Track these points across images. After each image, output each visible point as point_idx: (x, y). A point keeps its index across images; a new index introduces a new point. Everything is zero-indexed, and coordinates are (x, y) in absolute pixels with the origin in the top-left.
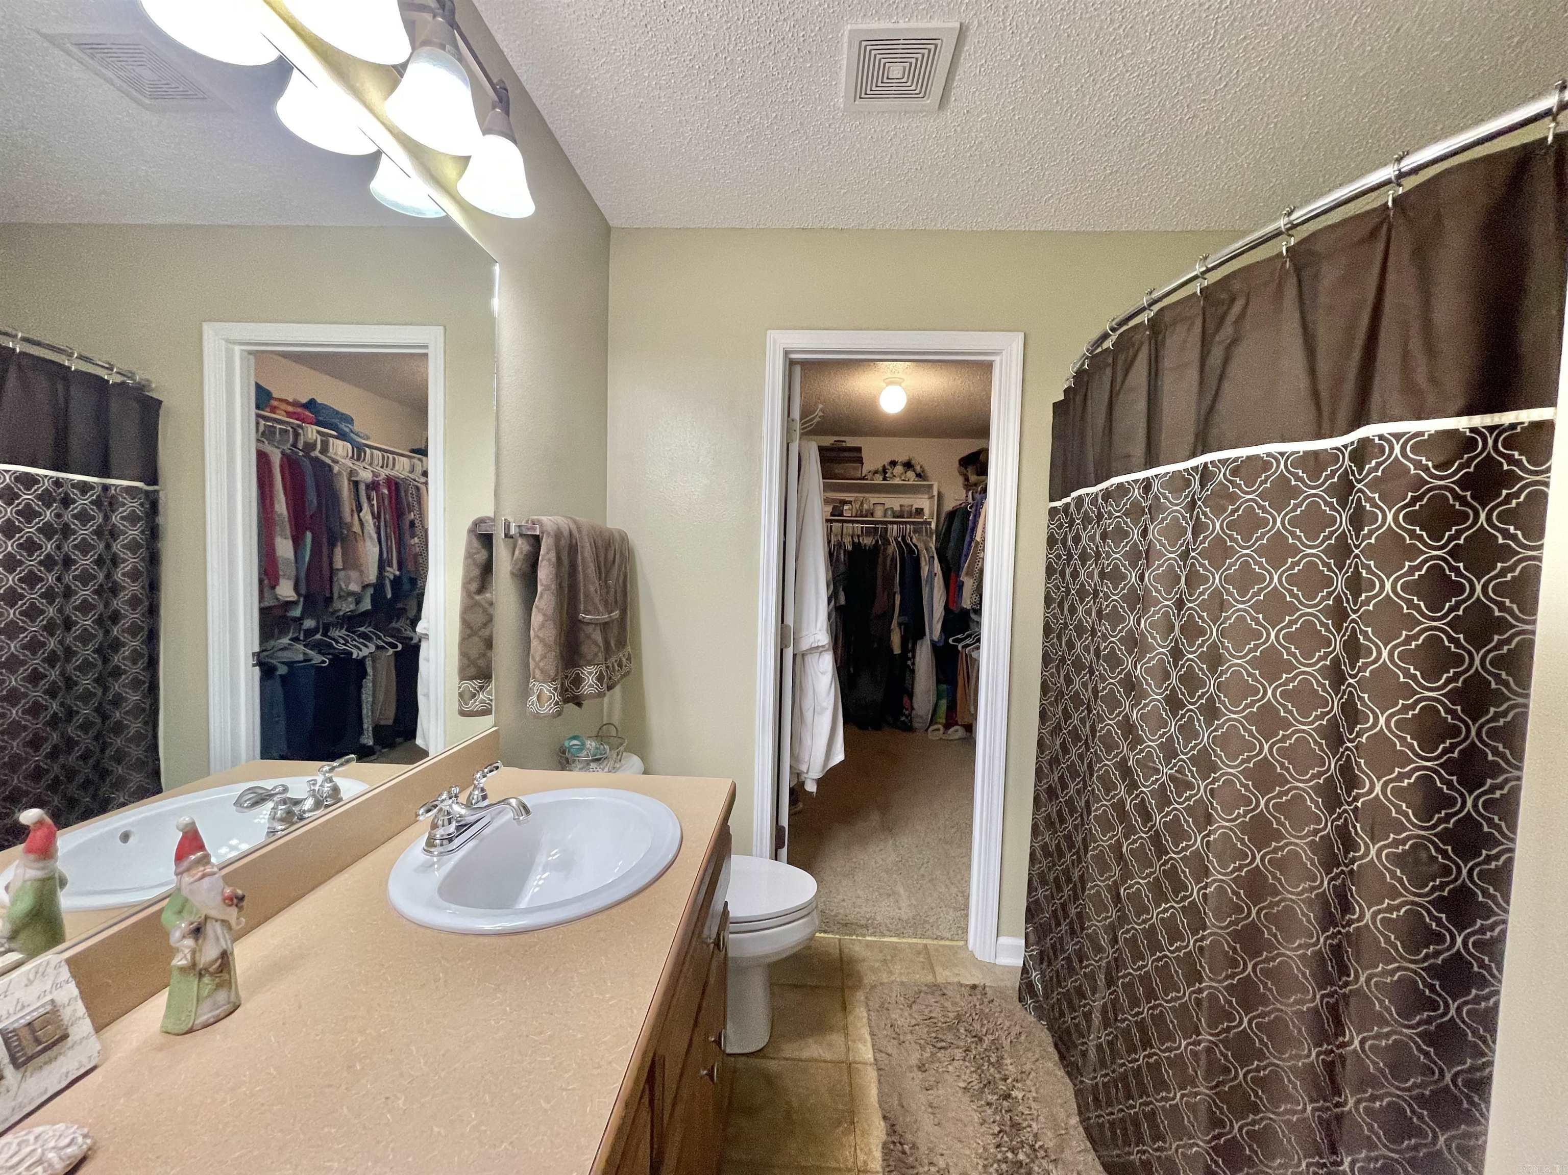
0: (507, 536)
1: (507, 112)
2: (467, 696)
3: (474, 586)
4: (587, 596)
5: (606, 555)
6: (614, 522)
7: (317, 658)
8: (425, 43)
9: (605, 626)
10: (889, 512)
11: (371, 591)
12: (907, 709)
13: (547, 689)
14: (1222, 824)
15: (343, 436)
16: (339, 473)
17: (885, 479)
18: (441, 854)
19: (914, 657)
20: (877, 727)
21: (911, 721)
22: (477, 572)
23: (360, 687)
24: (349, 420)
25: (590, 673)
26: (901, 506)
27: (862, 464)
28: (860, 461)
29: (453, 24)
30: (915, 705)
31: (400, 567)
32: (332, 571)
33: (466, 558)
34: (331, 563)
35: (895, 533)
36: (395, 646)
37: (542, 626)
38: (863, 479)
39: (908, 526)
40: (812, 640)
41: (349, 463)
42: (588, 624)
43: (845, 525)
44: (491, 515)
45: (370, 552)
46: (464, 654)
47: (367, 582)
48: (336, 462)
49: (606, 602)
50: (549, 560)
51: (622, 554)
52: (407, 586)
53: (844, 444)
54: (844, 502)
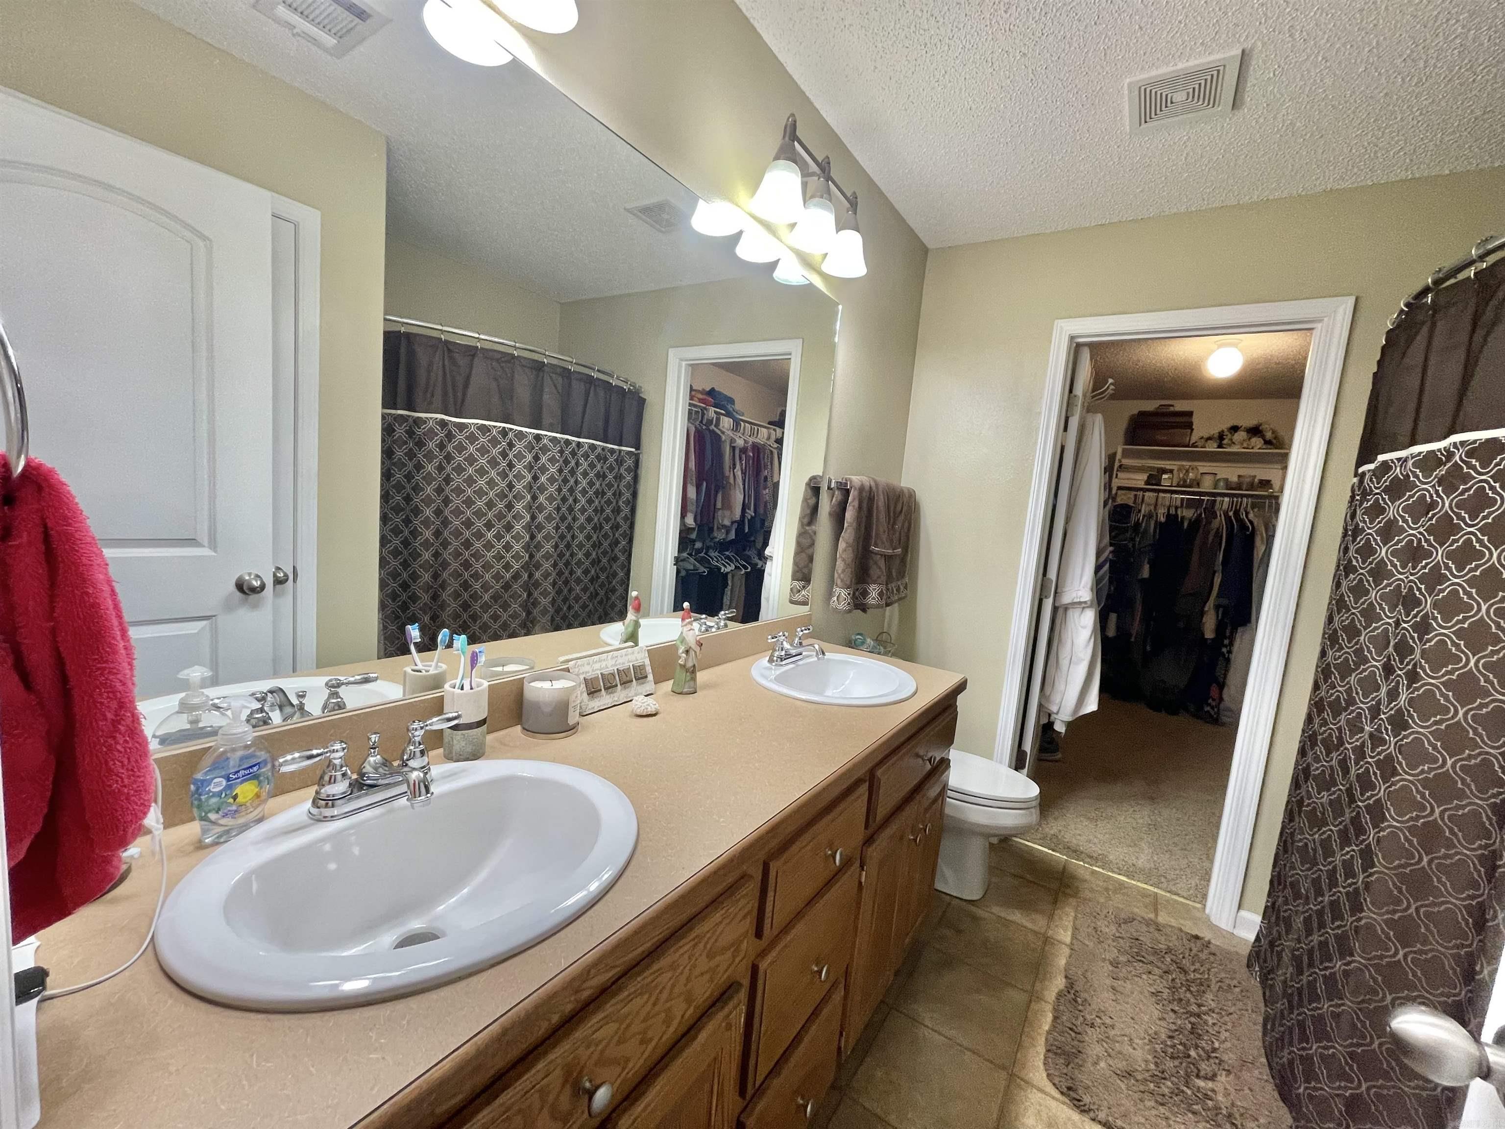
0: (829, 488)
1: (855, 214)
2: (795, 591)
3: (806, 520)
4: (877, 535)
5: (895, 507)
6: (906, 482)
7: (702, 569)
8: (812, 197)
9: (888, 558)
10: (1222, 484)
11: (735, 526)
12: (1214, 700)
13: (844, 593)
14: (1405, 776)
15: (729, 414)
16: (725, 441)
17: (1220, 446)
18: (776, 665)
19: (1231, 644)
20: (1175, 713)
21: (1218, 713)
22: (808, 512)
23: (723, 594)
24: (731, 401)
25: (874, 590)
26: (1239, 476)
27: (1192, 430)
28: (1190, 426)
29: (829, 178)
30: (1225, 696)
31: (755, 512)
32: (715, 510)
33: (803, 502)
34: (715, 505)
35: (1225, 506)
36: (746, 568)
37: (845, 550)
38: (1194, 446)
39: (1245, 500)
40: (1074, 595)
41: (730, 433)
42: (876, 554)
43: (1161, 495)
44: (821, 474)
45: (738, 497)
46: (796, 563)
47: (734, 519)
48: (723, 433)
49: (892, 541)
50: (854, 506)
51: (910, 507)
52: (758, 525)
53: (1172, 409)
54: (1164, 471)
